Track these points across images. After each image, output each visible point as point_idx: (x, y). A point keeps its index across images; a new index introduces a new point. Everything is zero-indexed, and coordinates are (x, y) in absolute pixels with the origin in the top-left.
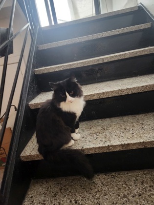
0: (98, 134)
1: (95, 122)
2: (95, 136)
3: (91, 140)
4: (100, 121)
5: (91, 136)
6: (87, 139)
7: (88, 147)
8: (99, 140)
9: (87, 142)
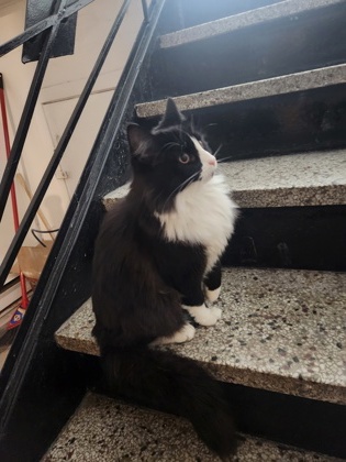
0: (279, 322)
1: (283, 276)
2: (267, 328)
3: (248, 339)
4: (300, 277)
5: (254, 323)
6: (236, 333)
7: (231, 363)
8: (273, 345)
9: (235, 341)
